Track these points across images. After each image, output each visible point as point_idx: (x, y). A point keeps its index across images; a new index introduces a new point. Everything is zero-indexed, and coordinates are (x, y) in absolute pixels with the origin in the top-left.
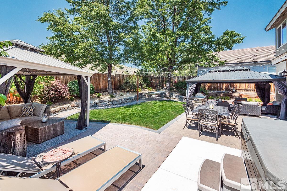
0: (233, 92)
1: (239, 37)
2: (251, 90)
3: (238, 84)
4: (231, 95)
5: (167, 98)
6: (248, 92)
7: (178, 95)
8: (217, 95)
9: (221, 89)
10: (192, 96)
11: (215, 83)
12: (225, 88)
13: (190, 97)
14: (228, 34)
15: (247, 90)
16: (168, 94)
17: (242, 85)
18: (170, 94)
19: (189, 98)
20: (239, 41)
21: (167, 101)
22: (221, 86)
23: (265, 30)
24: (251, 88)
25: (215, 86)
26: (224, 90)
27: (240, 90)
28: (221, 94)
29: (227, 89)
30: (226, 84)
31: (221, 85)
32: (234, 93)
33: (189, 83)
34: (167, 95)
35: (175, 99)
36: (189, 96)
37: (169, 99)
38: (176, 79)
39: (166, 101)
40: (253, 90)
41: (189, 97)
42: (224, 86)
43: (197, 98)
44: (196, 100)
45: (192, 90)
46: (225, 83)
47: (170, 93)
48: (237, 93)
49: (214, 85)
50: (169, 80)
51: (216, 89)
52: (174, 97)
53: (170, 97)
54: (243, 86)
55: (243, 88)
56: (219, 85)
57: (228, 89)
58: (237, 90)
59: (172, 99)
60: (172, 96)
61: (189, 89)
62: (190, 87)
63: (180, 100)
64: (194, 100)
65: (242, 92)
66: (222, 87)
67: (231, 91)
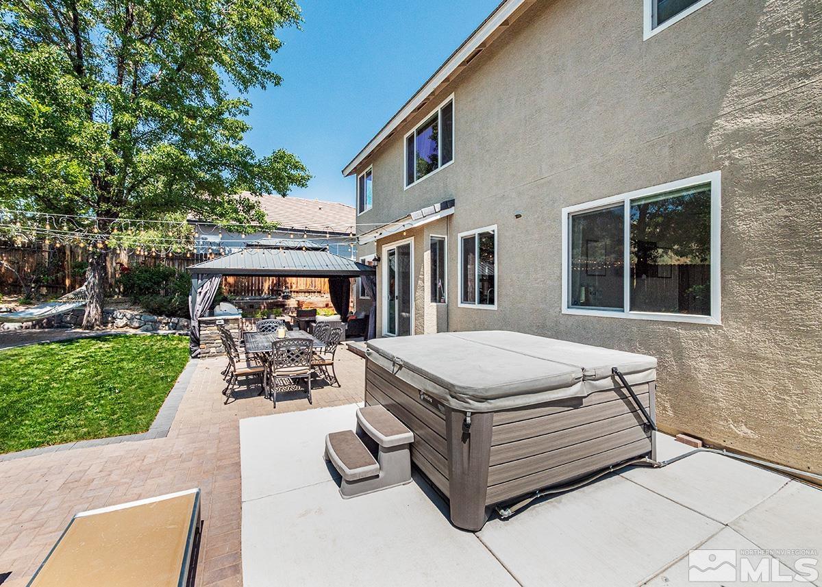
0: (284, 297)
1: (302, 173)
2: (315, 292)
3: (294, 279)
4: (283, 305)
5: (90, 327)
6: (310, 296)
7: (136, 313)
8: (252, 306)
9: (260, 291)
10: (207, 314)
11: (245, 275)
12: (269, 288)
13: (203, 316)
14: (282, 158)
15: (309, 292)
16: (93, 312)
17: (302, 281)
18: (102, 312)
19: (201, 319)
20: (302, 182)
21: (98, 338)
22: (259, 283)
23: (343, 172)
24: (315, 287)
25: (245, 284)
26: (265, 293)
27: (297, 292)
28: (263, 304)
29: (272, 290)
30: (271, 278)
31: (259, 280)
32: (288, 299)
33: (200, 276)
34: (88, 316)
35: (124, 329)
36: (199, 313)
37: (98, 330)
38: (124, 258)
39: (93, 338)
40: (318, 292)
41: (199, 315)
42: (267, 284)
43: (224, 317)
44: (223, 322)
45: (208, 295)
46: (270, 276)
47: (102, 308)
48: (292, 299)
49: (245, 281)
50: (97, 262)
51: (248, 290)
52: (120, 323)
53: (105, 323)
54: (301, 283)
55: (302, 287)
56: (255, 280)
57: (275, 291)
58: (291, 292)
59: (110, 329)
60: (110, 319)
61: (200, 293)
62: (202, 286)
63: (147, 330)
64: (215, 323)
65: (301, 297)
66: (262, 286)
67: (280, 295)
